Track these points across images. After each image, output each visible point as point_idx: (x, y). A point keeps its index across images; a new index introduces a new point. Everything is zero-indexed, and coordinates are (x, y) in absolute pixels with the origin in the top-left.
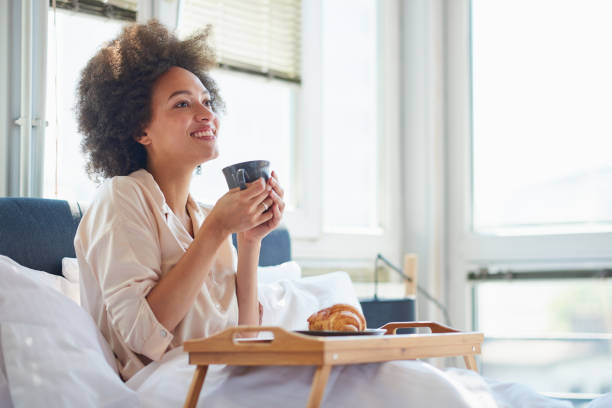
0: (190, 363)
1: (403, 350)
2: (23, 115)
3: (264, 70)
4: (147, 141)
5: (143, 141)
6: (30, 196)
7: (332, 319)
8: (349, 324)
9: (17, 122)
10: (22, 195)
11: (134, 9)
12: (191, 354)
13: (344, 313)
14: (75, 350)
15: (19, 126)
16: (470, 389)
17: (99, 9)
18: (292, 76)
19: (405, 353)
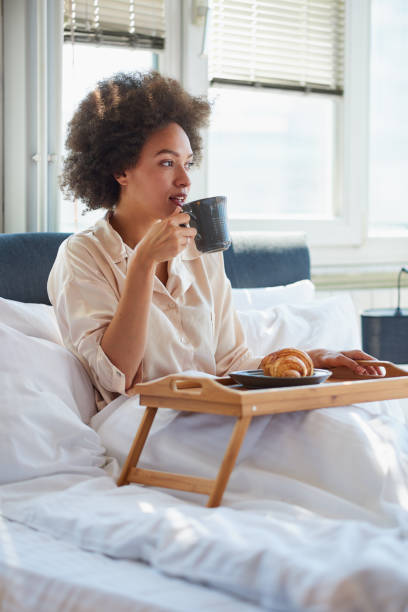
0: (140, 404)
1: (334, 397)
2: (39, 151)
3: (303, 84)
4: (125, 182)
5: (121, 180)
6: (46, 231)
7: (277, 364)
8: (292, 369)
9: (34, 158)
10: (39, 231)
11: (163, 36)
12: (141, 396)
13: (290, 358)
14: (32, 394)
15: (34, 162)
16: (382, 439)
17: (127, 39)
18: (333, 87)
19: (335, 401)
